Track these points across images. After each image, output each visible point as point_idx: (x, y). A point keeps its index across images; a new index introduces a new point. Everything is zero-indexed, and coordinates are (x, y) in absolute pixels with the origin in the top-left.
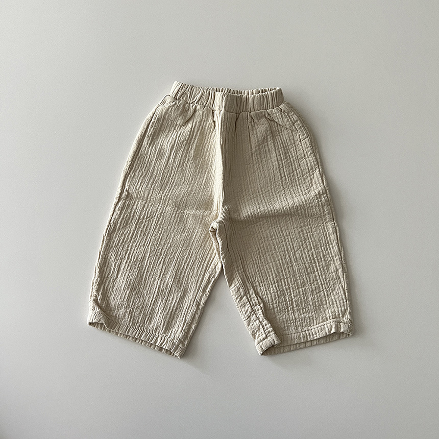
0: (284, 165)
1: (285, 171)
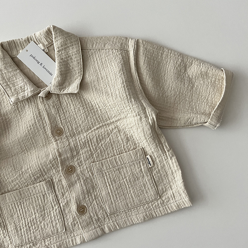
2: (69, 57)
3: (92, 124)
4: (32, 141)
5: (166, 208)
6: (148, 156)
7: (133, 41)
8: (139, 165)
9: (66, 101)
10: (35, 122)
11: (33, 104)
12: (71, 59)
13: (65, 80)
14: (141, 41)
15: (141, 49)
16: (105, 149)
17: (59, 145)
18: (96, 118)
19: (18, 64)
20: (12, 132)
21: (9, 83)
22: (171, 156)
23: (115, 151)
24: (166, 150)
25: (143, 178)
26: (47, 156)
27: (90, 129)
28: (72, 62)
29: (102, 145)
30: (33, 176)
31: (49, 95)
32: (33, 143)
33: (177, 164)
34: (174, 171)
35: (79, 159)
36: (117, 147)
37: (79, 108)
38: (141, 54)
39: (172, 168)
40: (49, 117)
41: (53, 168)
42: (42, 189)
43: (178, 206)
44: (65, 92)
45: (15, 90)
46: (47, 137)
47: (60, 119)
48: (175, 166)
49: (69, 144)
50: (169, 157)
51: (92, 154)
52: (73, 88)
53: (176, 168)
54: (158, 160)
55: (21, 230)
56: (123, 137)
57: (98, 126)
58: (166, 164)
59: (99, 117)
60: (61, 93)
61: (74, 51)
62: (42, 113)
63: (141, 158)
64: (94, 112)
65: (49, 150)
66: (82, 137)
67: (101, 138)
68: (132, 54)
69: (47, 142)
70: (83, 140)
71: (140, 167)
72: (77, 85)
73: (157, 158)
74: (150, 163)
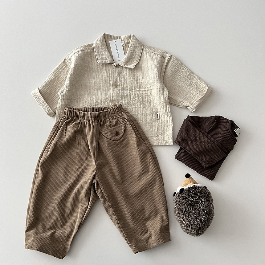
3: (134, 88)
4: (101, 85)
5: (158, 142)
6: (158, 113)
7: (169, 55)
8: (152, 116)
9: (125, 72)
10: (106, 77)
11: (108, 68)
12: (136, 52)
13: (128, 61)
14: (173, 57)
15: (172, 60)
16: (137, 102)
17: (114, 92)
18: (138, 85)
19: (108, 47)
20: (92, 77)
22: (170, 115)
23: (141, 105)
24: (168, 112)
25: (152, 123)
26: (106, 95)
27: (133, 90)
28: (135, 54)
29: (136, 100)
30: (95, 103)
31: (118, 66)
32: (101, 87)
33: (172, 121)
34: (169, 125)
35: (122, 103)
36: (144, 103)
37: (131, 77)
38: (171, 62)
39: (169, 123)
40: (114, 76)
41: (106, 102)
43: (165, 143)
44: (126, 67)
45: (102, 57)
46: (109, 86)
47: (119, 79)
49: (119, 93)
50: (168, 116)
51: (129, 103)
52: (132, 66)
53: (170, 123)
54: (162, 117)
56: (148, 99)
58: (166, 120)
59: (139, 85)
60: (125, 66)
61: (138, 49)
62: (111, 74)
63: (155, 113)
64: (138, 82)
65: (108, 93)
66: (127, 92)
67: (136, 96)
68: (166, 61)
69: (108, 89)
70: (127, 94)
71: (152, 117)
72: (134, 65)
73: (162, 116)
74: (158, 117)
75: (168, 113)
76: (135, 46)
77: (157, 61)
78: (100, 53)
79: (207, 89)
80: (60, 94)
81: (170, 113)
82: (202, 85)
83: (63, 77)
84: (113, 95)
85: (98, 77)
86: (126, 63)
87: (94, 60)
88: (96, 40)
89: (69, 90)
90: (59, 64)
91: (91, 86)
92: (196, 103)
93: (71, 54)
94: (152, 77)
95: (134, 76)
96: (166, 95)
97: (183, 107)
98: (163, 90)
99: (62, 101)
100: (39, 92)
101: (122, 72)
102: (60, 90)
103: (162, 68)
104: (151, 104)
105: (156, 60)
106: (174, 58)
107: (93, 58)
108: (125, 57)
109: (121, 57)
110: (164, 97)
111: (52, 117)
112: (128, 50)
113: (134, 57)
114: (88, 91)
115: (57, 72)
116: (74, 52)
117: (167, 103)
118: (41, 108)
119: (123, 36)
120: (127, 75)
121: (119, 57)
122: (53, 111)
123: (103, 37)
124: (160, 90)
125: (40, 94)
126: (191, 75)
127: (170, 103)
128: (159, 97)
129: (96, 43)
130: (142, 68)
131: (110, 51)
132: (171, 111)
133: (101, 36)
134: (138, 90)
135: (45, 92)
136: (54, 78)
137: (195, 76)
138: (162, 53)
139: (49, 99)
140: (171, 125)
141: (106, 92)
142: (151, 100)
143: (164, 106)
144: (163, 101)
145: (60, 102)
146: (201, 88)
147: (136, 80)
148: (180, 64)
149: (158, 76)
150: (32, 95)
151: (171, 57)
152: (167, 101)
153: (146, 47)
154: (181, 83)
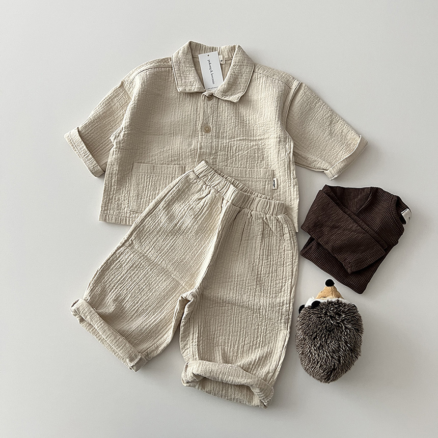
0: (263, 264)
1: (262, 270)
2: (240, 73)
3: (237, 134)
4: (182, 128)
6: (275, 179)
7: (298, 82)
8: (264, 183)
9: (223, 107)
10: (191, 114)
11: (194, 99)
12: (242, 76)
13: (229, 90)
14: (304, 85)
15: (301, 91)
16: (240, 159)
17: (203, 139)
18: (243, 131)
19: (196, 64)
20: (167, 114)
21: (182, 75)
22: (294, 184)
23: (248, 165)
24: (292, 177)
26: (190, 145)
27: (234, 138)
28: (241, 78)
29: (238, 155)
30: (171, 157)
31: (211, 96)
32: (181, 130)
33: (298, 192)
34: (292, 199)
35: (215, 159)
36: (252, 162)
37: (232, 117)
38: (299, 95)
39: (292, 196)
40: (204, 114)
41: (190, 157)
42: (174, 171)
44: (225, 99)
45: (185, 82)
46: (196, 130)
47: (213, 119)
48: (295, 195)
49: (212, 142)
50: (292, 185)
51: (227, 159)
52: (235, 98)
53: (295, 197)
54: (282, 185)
55: (141, 199)
56: (259, 155)
57: (242, 138)
58: (287, 190)
59: (246, 131)
60: (223, 98)
61: (246, 70)
62: (198, 110)
63: (269, 178)
64: (243, 125)
65: (193, 141)
66: (225, 142)
67: (240, 148)
68: (292, 91)
69: (194, 134)
70: (225, 145)
71: (265, 185)
72: (238, 96)
73: (282, 183)
74: (274, 185)
75: (292, 179)
76: (240, 65)
77: (277, 92)
78: (182, 74)
79: (359, 142)
80: (114, 139)
81: (295, 180)
82: (349, 135)
83: (118, 112)
84: (201, 146)
85: (177, 114)
86: (226, 92)
87: (172, 85)
88: (175, 51)
89: (130, 133)
90: (113, 89)
91: (166, 128)
92: (339, 165)
93: (134, 74)
94: (269, 118)
95: (238, 115)
96: (290, 150)
97: (317, 170)
98: (285, 141)
99: (116, 151)
100: (78, 135)
101: (218, 107)
102: (114, 133)
103: (284, 104)
104: (264, 163)
105: (275, 90)
106: (306, 87)
107: (171, 81)
108: (224, 83)
109: (217, 83)
110: (286, 152)
111: (99, 177)
112: (230, 71)
113: (239, 83)
114: (160, 136)
115: (109, 102)
116: (139, 71)
117: (291, 163)
118: (81, 161)
119: (222, 47)
120: (226, 112)
121: (213, 82)
122: (100, 167)
123: (188, 48)
124: (280, 141)
125: (80, 138)
126: (333, 117)
127: (297, 163)
128: (279, 152)
129: (177, 57)
130: (251, 101)
131: (199, 71)
132: (298, 177)
133: (185, 45)
134: (243, 139)
135: (88, 135)
136: (104, 112)
137: (339, 120)
138: (286, 78)
139: (95, 147)
140: (297, 199)
141: (190, 140)
142: (265, 156)
143: (286, 167)
144: (285, 159)
145: (113, 153)
146: (347, 141)
147: (241, 122)
148: (315, 98)
149: (278, 117)
150: (66, 139)
151: (300, 85)
152: (291, 159)
153: (260, 67)
154: (315, 129)
